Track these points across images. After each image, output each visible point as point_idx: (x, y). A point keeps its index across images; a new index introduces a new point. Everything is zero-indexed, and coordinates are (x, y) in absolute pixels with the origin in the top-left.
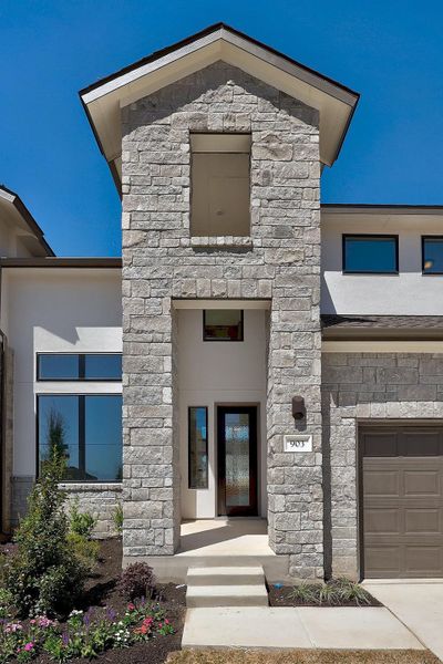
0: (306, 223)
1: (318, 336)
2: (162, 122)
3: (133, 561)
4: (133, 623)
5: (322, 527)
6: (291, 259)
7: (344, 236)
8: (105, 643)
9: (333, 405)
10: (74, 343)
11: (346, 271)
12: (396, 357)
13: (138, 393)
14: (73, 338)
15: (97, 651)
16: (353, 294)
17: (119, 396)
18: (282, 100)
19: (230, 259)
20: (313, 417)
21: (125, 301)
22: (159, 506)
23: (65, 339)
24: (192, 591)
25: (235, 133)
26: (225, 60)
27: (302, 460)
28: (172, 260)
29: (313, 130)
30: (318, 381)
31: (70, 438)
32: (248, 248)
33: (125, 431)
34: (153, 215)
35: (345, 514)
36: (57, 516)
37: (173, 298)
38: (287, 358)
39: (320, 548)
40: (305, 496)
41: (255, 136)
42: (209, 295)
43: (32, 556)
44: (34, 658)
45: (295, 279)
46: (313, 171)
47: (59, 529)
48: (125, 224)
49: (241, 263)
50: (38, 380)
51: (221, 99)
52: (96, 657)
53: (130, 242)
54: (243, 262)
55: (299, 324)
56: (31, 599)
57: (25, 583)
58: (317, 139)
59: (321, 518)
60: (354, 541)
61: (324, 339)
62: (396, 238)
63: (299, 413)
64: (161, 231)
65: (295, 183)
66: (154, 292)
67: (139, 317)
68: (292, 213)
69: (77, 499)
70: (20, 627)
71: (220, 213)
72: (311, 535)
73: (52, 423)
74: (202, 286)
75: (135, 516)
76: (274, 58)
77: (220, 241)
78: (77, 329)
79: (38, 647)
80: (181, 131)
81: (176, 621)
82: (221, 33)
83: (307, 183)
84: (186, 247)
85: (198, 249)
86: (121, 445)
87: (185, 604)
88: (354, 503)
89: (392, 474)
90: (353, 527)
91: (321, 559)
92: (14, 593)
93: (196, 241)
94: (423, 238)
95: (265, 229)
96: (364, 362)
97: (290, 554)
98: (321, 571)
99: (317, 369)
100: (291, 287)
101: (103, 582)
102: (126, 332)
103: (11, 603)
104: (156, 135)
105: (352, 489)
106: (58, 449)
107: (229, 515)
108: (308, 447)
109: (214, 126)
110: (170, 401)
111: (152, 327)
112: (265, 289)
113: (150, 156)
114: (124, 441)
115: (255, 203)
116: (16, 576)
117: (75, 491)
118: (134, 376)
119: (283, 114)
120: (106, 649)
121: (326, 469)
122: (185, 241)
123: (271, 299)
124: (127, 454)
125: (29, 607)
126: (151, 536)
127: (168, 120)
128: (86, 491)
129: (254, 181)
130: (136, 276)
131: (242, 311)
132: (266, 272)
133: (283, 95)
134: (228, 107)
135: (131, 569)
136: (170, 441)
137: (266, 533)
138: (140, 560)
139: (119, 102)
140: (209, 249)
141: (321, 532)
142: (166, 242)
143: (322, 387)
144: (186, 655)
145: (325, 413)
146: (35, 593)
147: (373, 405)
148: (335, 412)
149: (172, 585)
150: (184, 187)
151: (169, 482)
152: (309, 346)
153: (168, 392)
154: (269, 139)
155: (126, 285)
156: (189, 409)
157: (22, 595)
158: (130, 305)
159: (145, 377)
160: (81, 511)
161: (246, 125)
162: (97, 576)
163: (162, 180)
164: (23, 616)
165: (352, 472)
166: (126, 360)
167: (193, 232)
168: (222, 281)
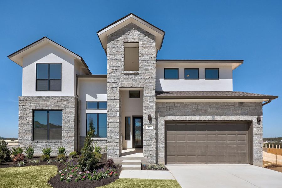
0: (152, 67)
1: (155, 98)
2: (117, 40)
3: (109, 158)
4: (108, 173)
5: (155, 150)
6: (148, 77)
7: (165, 68)
8: (101, 177)
9: (159, 117)
10: (96, 98)
11: (165, 78)
12: (175, 104)
13: (111, 114)
14: (96, 97)
15: (99, 179)
16: (167, 85)
17: (106, 114)
18: (146, 33)
19: (133, 77)
20: (154, 120)
21: (108, 88)
22: (116, 144)
23: (94, 97)
24: (123, 166)
25: (135, 43)
26: (133, 23)
27: (151, 132)
28: (119, 77)
29: (154, 41)
30: (155, 110)
31: (95, 126)
32: (138, 74)
33: (108, 123)
34: (115, 65)
35: (162, 146)
36: (91, 146)
37: (119, 88)
38: (147, 104)
39: (155, 155)
40: (151, 141)
41: (140, 43)
42: (128, 87)
43: (85, 155)
44: (85, 180)
45: (149, 82)
46: (154, 53)
47: (92, 149)
48: (108, 68)
49: (136, 78)
50: (87, 109)
51: (131, 33)
52: (99, 180)
53: (109, 73)
54: (137, 78)
55: (150, 95)
56: (85, 167)
57: (83, 163)
58: (155, 44)
59: (155, 147)
60: (164, 154)
61: (156, 99)
62: (178, 69)
63: (150, 119)
64: (117, 69)
65: (149, 56)
66: (115, 86)
67: (111, 93)
68: (149, 64)
69: (97, 142)
70: (82, 173)
71: (133, 62)
72: (153, 152)
73: (90, 121)
74: (127, 84)
75: (110, 146)
76: (144, 23)
77: (131, 72)
78: (97, 95)
79: (86, 178)
80: (121, 42)
81: (118, 173)
82: (131, 16)
83: (152, 56)
84: (122, 74)
85: (126, 74)
86: (107, 127)
87: (121, 169)
88: (164, 143)
89: (174, 135)
90: (164, 150)
91: (155, 158)
92: (81, 165)
93: (125, 72)
94: (185, 69)
95: (142, 69)
96: (167, 105)
97: (147, 157)
98: (155, 162)
99: (155, 107)
100: (149, 85)
101: (102, 164)
102: (108, 97)
103: (80, 168)
104: (115, 43)
105: (163, 140)
106: (91, 128)
107: (136, 148)
108: (152, 128)
109: (130, 41)
110: (119, 116)
111: (114, 96)
112: (142, 85)
113: (114, 49)
114: (108, 126)
115: (140, 62)
116: (81, 161)
117: (96, 140)
118: (110, 109)
119: (147, 37)
120: (101, 178)
121: (157, 134)
122: (122, 72)
123: (143, 88)
124: (108, 129)
125: (84, 169)
126: (114, 152)
127: (118, 39)
128: (99, 140)
129: (139, 56)
130: (111, 82)
131: (139, 91)
132: (142, 80)
133: (147, 32)
134: (133, 36)
135: (109, 160)
136: (118, 127)
137: (143, 152)
138: (111, 158)
139: (106, 35)
140: (128, 74)
141: (155, 151)
142: (118, 72)
143: (156, 112)
144: (120, 180)
145: (157, 119)
146: (85, 165)
147: (169, 117)
148: (159, 118)
149: (119, 165)
150: (122, 57)
151: (118, 137)
152: (153, 101)
153: (118, 113)
154: (143, 44)
155: (108, 84)
156: (126, 117)
157: (83, 166)
158: (109, 90)
159: (113, 109)
160: (98, 146)
161: (137, 40)
162: (101, 163)
163: (117, 56)
164: (83, 171)
165: (163, 135)
166: (108, 104)
167: (125, 70)
168: (131, 83)
